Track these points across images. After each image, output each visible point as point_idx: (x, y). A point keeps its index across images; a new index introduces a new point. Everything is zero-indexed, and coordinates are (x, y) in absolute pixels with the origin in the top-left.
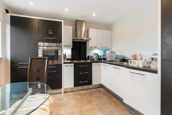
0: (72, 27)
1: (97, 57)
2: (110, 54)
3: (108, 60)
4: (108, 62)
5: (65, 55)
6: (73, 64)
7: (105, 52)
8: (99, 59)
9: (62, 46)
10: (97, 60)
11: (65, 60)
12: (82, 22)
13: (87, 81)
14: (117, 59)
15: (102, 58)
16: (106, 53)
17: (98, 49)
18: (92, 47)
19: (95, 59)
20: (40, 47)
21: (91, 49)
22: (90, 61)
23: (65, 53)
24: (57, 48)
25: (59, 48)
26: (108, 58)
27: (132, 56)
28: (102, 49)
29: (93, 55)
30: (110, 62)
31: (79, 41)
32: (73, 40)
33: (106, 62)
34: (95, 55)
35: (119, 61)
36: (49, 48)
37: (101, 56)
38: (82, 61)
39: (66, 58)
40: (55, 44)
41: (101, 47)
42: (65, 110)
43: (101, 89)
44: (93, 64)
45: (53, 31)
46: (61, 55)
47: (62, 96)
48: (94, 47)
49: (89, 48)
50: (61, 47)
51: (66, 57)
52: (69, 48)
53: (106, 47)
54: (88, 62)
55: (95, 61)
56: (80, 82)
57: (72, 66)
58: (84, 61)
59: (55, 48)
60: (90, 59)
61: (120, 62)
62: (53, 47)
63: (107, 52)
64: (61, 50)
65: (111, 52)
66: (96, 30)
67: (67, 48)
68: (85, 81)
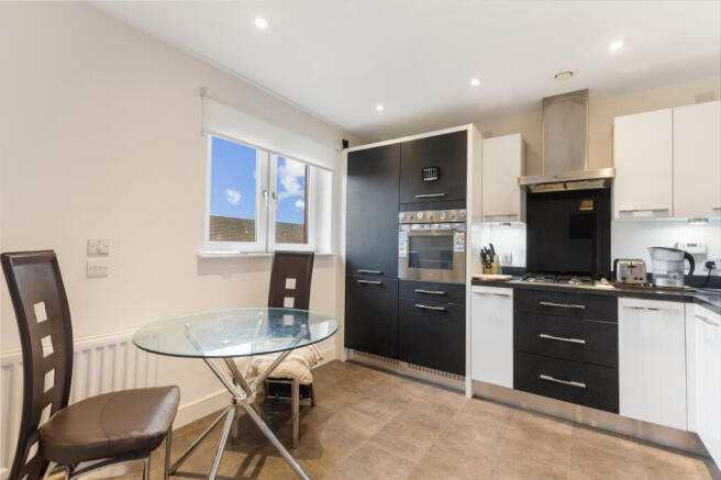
1: (679, 271)
5: (493, 251)
6: (508, 292)
9: (466, 217)
11: (490, 273)
13: (582, 385)
17: (699, 220)
18: (637, 214)
19: (663, 277)
20: (403, 227)
23: (491, 245)
25: (456, 225)
36: (426, 227)
39: (495, 266)
40: (443, 215)
42: (434, 445)
44: (623, 302)
45: (439, 172)
46: (463, 251)
47: (459, 403)
49: (617, 216)
50: (463, 222)
51: (497, 259)
56: (542, 376)
57: (507, 296)
59: (443, 226)
60: (624, 279)
62: (437, 225)
64: (462, 234)
67: (505, 224)
68: (569, 381)
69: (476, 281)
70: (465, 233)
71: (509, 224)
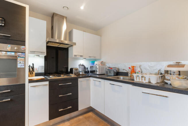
0: (45, 22)
1: (83, 70)
2: (100, 65)
3: (98, 73)
4: (98, 76)
5: (33, 67)
6: (47, 83)
7: (93, 63)
8: (86, 72)
9: (25, 50)
10: (84, 74)
11: (32, 76)
12: (62, 17)
13: (71, 107)
14: (110, 72)
15: (89, 71)
16: (95, 65)
17: (85, 59)
18: (77, 56)
19: (81, 72)
21: (76, 58)
22: (76, 76)
23: (33, 64)
24: (13, 54)
25: (19, 53)
26: (98, 70)
27: (130, 68)
28: (90, 59)
29: (78, 67)
30: (100, 76)
31: (56, 46)
32: (47, 43)
33: (95, 76)
34: (81, 66)
35: (113, 74)
37: (87, 68)
38: (63, 77)
39: (34, 73)
40: (9, 47)
41: (89, 57)
43: (90, 114)
44: (79, 79)
45: (5, 22)
46: (24, 67)
48: (80, 56)
49: (73, 56)
50: (24, 52)
51: (35, 70)
52: (40, 55)
53: (94, 57)
54: (72, 77)
55: (81, 75)
56: (60, 110)
57: (47, 85)
58: (65, 77)
59: (9, 54)
60: (75, 73)
61: (114, 76)
62: (4, 52)
63: (96, 63)
64: (23, 59)
65: (101, 62)
66: (82, 32)
67: (37, 56)
68: (67, 108)
69: (31, 81)
70: (25, 58)
71: (39, 56)
